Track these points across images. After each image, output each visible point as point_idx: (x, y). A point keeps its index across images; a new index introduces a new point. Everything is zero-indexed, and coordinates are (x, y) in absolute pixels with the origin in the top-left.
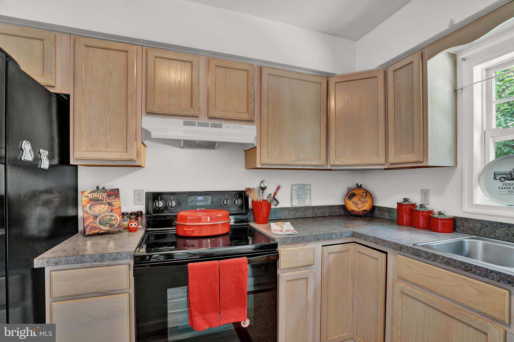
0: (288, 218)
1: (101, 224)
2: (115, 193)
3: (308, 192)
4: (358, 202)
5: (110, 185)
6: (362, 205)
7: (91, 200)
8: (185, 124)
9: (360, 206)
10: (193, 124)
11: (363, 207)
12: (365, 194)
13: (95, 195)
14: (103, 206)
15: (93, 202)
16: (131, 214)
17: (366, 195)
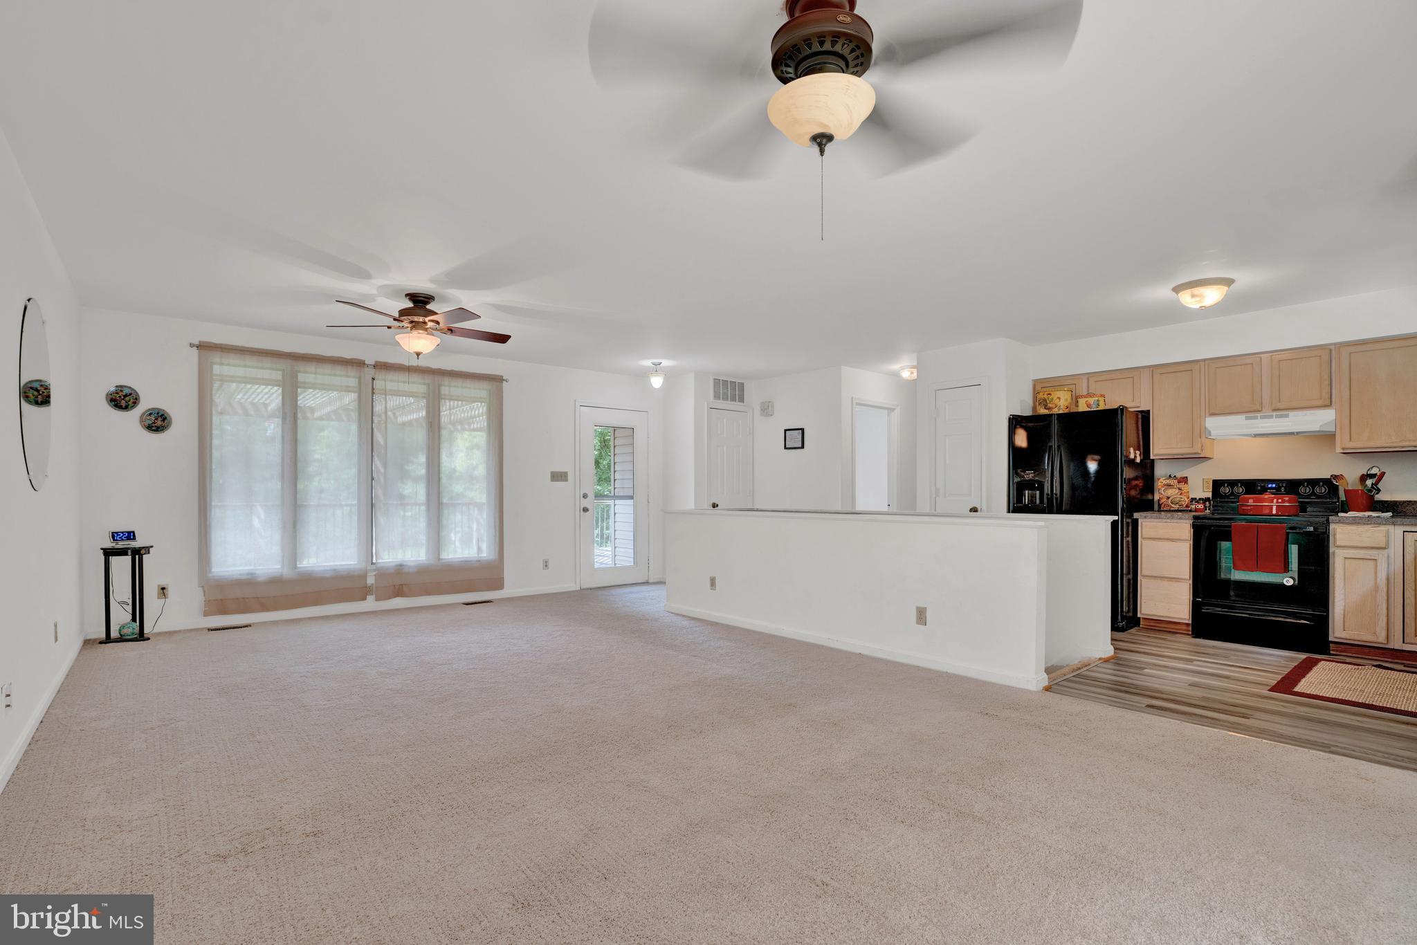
1: (1172, 503)
2: (1184, 480)
5: (1179, 475)
7: (1165, 485)
8: (1247, 418)
10: (1256, 418)
13: (1168, 481)
14: (1174, 490)
15: (1166, 487)
16: (1200, 499)
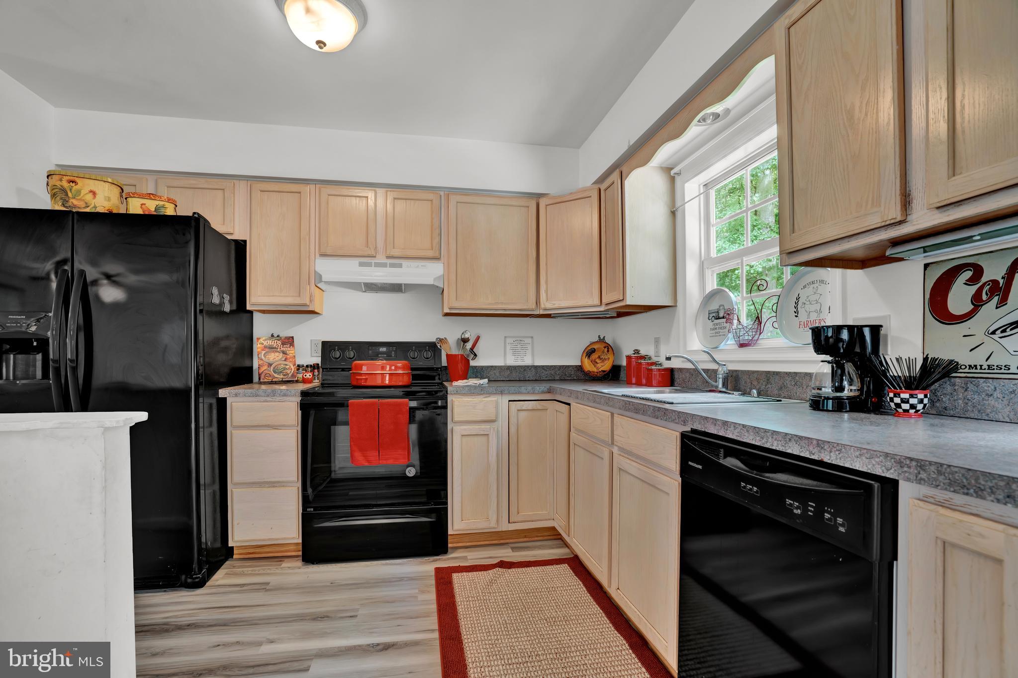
0: (499, 379)
1: (275, 372)
2: (289, 341)
3: (529, 347)
4: (598, 361)
5: (285, 334)
6: (602, 364)
7: (265, 347)
8: (361, 264)
9: (599, 365)
10: (369, 265)
11: (602, 366)
12: (606, 350)
13: (270, 343)
14: (277, 354)
15: (267, 350)
16: (307, 366)
17: (608, 351)
